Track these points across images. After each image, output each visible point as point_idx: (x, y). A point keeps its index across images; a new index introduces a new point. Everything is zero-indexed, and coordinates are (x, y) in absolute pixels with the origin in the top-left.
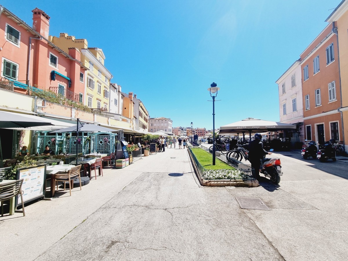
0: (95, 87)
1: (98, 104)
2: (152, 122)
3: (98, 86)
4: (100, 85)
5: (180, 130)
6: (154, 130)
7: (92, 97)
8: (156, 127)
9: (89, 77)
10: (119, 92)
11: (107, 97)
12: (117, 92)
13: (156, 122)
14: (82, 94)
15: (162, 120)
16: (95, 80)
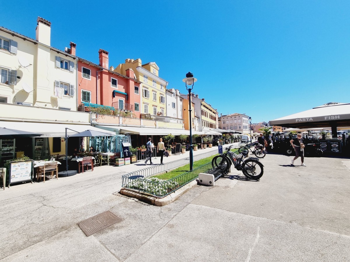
0: (150, 96)
1: (154, 110)
2: (224, 120)
3: (153, 95)
4: (155, 93)
5: (263, 126)
6: (226, 128)
7: (148, 105)
8: (228, 125)
9: (144, 89)
10: (177, 95)
11: (163, 103)
12: (174, 95)
13: (228, 119)
14: (138, 103)
15: (235, 116)
16: (150, 90)
